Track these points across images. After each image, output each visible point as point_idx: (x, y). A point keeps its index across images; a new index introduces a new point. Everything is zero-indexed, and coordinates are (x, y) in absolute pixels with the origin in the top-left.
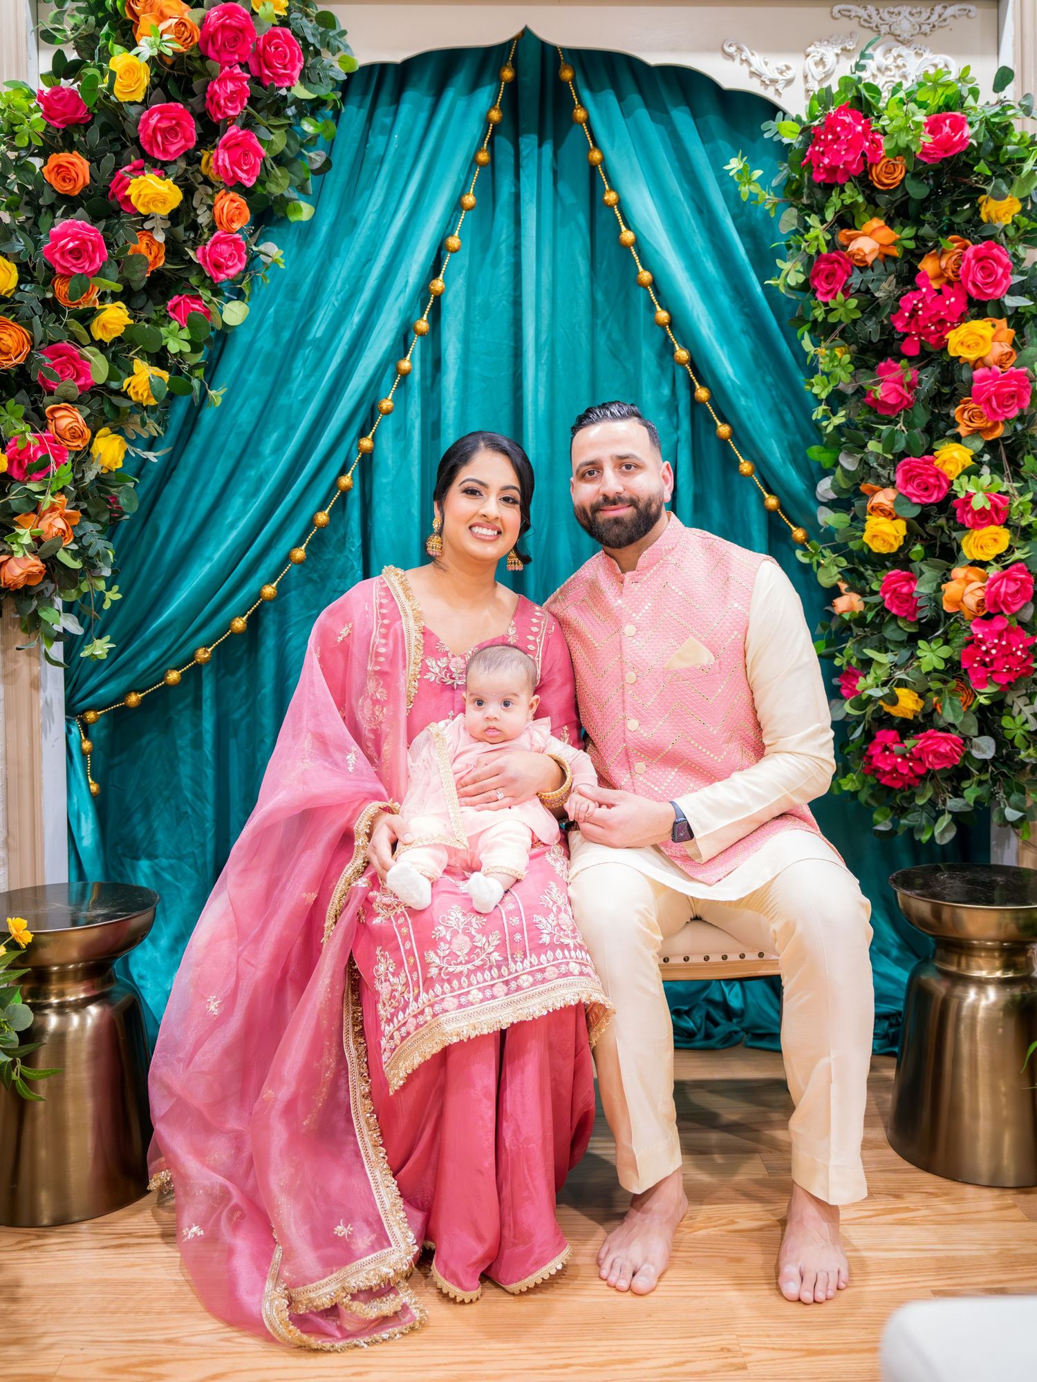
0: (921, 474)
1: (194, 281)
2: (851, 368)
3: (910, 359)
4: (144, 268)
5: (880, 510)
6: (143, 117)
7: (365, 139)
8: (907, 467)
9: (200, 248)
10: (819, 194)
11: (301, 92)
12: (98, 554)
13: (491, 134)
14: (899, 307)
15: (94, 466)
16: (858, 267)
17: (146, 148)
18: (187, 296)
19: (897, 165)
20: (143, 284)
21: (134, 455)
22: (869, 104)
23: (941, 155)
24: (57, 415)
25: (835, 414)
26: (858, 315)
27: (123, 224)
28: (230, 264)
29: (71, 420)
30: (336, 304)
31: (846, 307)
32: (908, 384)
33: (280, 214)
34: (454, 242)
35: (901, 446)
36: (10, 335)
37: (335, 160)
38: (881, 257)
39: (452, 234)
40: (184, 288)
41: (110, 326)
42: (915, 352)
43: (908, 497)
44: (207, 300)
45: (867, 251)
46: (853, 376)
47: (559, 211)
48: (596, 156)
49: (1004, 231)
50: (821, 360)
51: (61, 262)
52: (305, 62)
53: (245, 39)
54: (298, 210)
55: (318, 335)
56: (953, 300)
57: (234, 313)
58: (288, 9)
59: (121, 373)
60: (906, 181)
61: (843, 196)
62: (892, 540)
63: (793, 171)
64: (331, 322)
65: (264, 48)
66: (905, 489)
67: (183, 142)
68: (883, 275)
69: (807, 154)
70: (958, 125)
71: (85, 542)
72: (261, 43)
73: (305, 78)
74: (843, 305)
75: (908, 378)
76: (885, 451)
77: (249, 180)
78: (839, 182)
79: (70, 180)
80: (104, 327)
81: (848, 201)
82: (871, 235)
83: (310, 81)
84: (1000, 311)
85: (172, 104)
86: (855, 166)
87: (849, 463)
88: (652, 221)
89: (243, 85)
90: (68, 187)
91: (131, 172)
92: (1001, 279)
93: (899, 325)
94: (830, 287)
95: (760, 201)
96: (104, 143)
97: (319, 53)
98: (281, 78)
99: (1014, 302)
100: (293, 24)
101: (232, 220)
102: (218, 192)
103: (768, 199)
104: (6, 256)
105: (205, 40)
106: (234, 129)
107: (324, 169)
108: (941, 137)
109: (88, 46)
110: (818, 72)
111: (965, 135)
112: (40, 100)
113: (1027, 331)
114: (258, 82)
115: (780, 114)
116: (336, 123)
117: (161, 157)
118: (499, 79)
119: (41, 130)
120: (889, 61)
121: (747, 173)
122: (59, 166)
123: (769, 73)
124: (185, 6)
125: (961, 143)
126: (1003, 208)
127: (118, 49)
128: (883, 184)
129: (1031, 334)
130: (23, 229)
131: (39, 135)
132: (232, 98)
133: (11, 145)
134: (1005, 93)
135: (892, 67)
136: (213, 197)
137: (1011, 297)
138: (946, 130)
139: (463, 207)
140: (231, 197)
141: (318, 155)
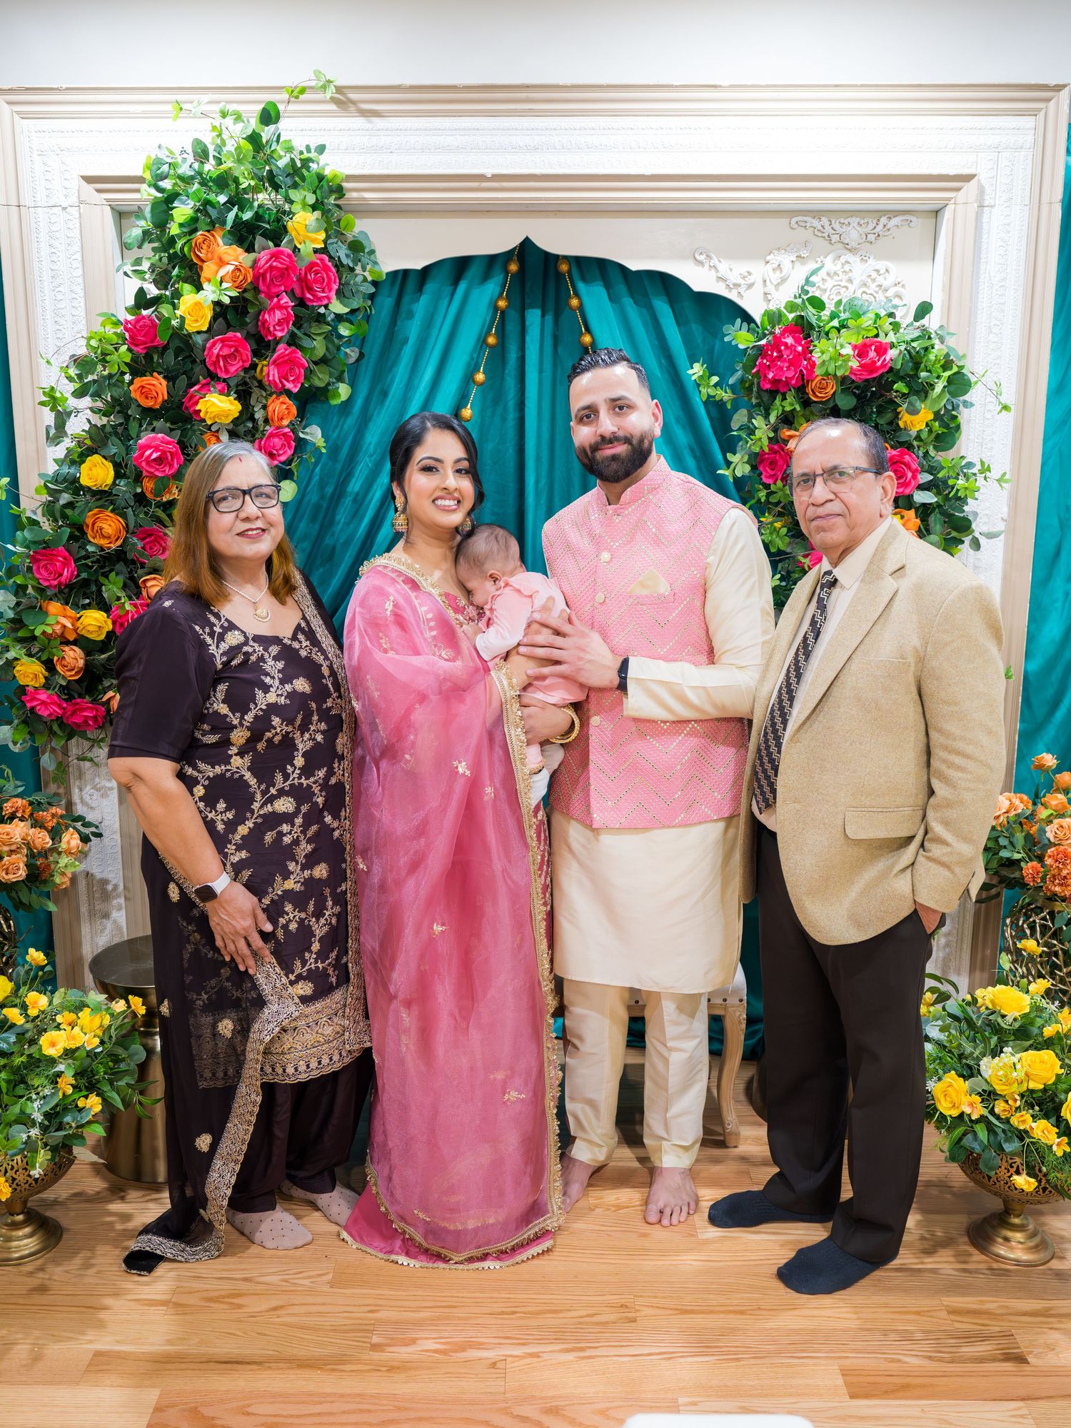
2: (787, 540)
6: (208, 345)
7: (394, 323)
9: (258, 441)
10: (766, 397)
11: (337, 307)
13: (500, 320)
17: (211, 368)
19: (828, 383)
22: (811, 326)
23: (866, 376)
24: (149, 584)
27: (195, 431)
28: (281, 452)
33: (322, 399)
34: (467, 412)
36: (110, 525)
37: (366, 352)
39: (465, 407)
47: (559, 370)
48: (587, 339)
49: (918, 438)
51: (147, 468)
52: (340, 280)
53: (289, 275)
54: (337, 395)
55: (357, 488)
58: (325, 242)
60: (836, 395)
61: (784, 403)
63: (746, 374)
64: (367, 478)
65: (306, 274)
67: (241, 364)
69: (757, 363)
70: (881, 350)
72: (303, 273)
73: (340, 294)
74: (782, 489)
77: (296, 386)
78: (782, 391)
79: (152, 398)
81: (788, 409)
83: (344, 296)
84: (910, 503)
85: (230, 334)
86: (794, 382)
89: (288, 312)
90: (149, 403)
91: (199, 390)
92: (909, 481)
94: (772, 473)
95: (717, 398)
96: (177, 363)
97: (352, 270)
98: (321, 299)
99: (922, 497)
100: (330, 248)
101: (282, 418)
102: (271, 395)
103: (725, 395)
104: (104, 457)
105: (256, 278)
106: (281, 346)
107: (358, 361)
108: (867, 360)
109: (162, 279)
110: (775, 277)
111: (888, 359)
112: (126, 329)
113: (932, 519)
114: (302, 303)
115: (739, 321)
116: (368, 322)
117: (224, 376)
118: (507, 272)
119: (128, 360)
120: (837, 267)
121: (706, 378)
122: (143, 387)
123: (734, 278)
124: (240, 250)
125: (883, 365)
126: (917, 420)
127: (187, 288)
128: (817, 397)
129: (935, 521)
130: (116, 434)
131: (126, 363)
132: (280, 323)
133: (105, 367)
134: (924, 321)
135: (840, 273)
136: (266, 398)
137: (920, 492)
138: (872, 354)
139: (474, 382)
140: (281, 400)
141: (352, 350)
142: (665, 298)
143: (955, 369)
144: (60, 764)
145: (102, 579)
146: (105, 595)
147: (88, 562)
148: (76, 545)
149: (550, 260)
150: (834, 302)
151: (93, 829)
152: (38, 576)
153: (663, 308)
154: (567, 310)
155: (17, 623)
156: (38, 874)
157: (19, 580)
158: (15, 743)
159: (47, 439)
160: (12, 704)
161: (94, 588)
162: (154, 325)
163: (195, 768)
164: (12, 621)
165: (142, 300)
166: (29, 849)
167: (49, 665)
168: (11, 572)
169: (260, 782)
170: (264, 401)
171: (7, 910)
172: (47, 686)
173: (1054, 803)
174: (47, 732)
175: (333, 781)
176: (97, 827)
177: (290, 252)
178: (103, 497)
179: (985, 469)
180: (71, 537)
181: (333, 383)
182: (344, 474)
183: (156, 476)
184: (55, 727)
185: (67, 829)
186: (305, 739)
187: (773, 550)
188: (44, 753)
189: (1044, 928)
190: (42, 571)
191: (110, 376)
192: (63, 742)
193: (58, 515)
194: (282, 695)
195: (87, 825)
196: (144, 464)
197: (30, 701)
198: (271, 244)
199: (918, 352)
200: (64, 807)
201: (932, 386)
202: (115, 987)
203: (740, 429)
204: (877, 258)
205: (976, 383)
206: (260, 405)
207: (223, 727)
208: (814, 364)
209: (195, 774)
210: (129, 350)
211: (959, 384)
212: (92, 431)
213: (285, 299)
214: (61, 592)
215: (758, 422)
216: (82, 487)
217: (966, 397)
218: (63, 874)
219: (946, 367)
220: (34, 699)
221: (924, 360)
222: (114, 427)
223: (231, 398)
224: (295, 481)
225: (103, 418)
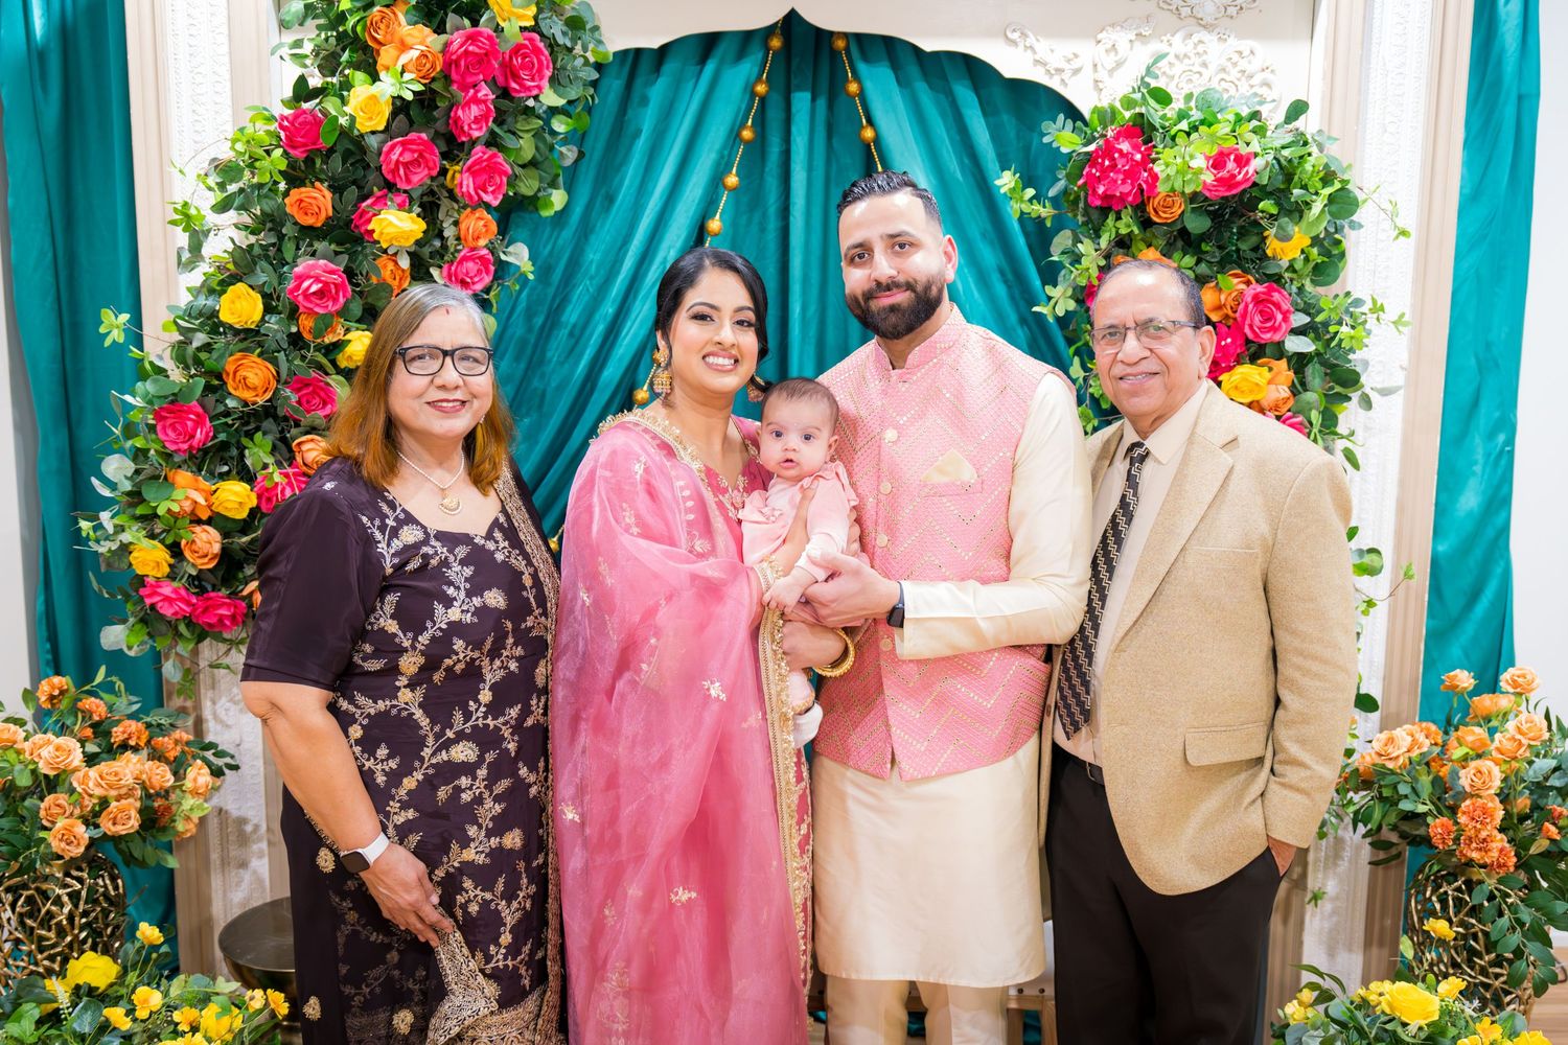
6: (385, 149)
9: (445, 266)
10: (1095, 215)
11: (550, 98)
13: (757, 107)
17: (389, 177)
19: (1176, 199)
22: (1153, 128)
23: (1223, 192)
24: (305, 447)
27: (366, 256)
28: (476, 279)
29: (318, 452)
30: (591, 290)
33: (531, 210)
34: (715, 224)
36: (256, 373)
37: (586, 151)
39: (713, 218)
41: (355, 358)
48: (869, 134)
49: (1291, 268)
51: (305, 304)
52: (554, 63)
53: (489, 61)
54: (549, 204)
55: (573, 319)
56: (1229, 340)
58: (536, 18)
60: (1185, 216)
61: (1120, 224)
63: (1070, 183)
64: (585, 308)
65: (511, 58)
67: (426, 172)
69: (1085, 172)
70: (1242, 161)
72: (507, 57)
73: (555, 81)
77: (496, 198)
78: (1115, 209)
79: (312, 214)
80: (350, 358)
81: (1124, 231)
83: (559, 84)
84: (1279, 352)
85: (413, 135)
86: (1130, 199)
89: (487, 106)
90: (309, 221)
91: (373, 204)
92: (1280, 325)
95: (1034, 215)
96: (346, 170)
97: (570, 50)
98: (529, 89)
99: (1297, 344)
100: (542, 24)
101: (478, 238)
102: (464, 208)
103: (1045, 211)
104: (251, 286)
105: (448, 64)
106: (478, 148)
107: (576, 162)
108: (1223, 174)
109: (329, 64)
110: (1109, 61)
111: (1251, 172)
112: (281, 127)
113: (1309, 370)
114: (505, 94)
115: (1061, 117)
116: (589, 115)
117: (402, 186)
118: (768, 49)
119: (283, 166)
120: (1189, 48)
121: (1019, 190)
122: (301, 201)
123: (1055, 61)
124: (427, 30)
125: (1246, 180)
126: (1288, 246)
127: (359, 77)
128: (1160, 217)
129: (1314, 374)
130: (267, 257)
131: (280, 172)
132: (477, 120)
133: (254, 174)
134: (1300, 123)
135: (1191, 55)
136: (459, 212)
137: (1294, 338)
138: (1231, 165)
139: (725, 187)
140: (477, 215)
141: (569, 150)
142: (967, 82)
143: (1337, 185)
144: (187, 672)
145: (245, 441)
146: (248, 462)
147: (229, 421)
148: (211, 398)
149: (822, 37)
150: (1183, 95)
151: (228, 760)
152: (161, 436)
153: (965, 95)
154: (843, 97)
155: (136, 497)
156: (155, 819)
157: (139, 443)
158: (130, 648)
159: (179, 264)
160: (127, 597)
161: (234, 452)
162: (318, 123)
163: (352, 701)
164: (129, 494)
165: (302, 92)
166: (144, 788)
167: (175, 550)
168: (130, 431)
169: (433, 723)
170: (456, 215)
171: (114, 866)
172: (172, 577)
173: (1470, 738)
174: (170, 634)
175: (530, 722)
176: (232, 757)
177: (491, 32)
178: (249, 337)
179: (1378, 309)
180: (208, 388)
181: (545, 190)
182: (558, 301)
183: (317, 313)
184: (182, 628)
185: (194, 757)
186: (495, 667)
188: (167, 659)
189: (1459, 903)
190: (170, 432)
191: (260, 186)
192: (191, 646)
193: (190, 362)
194: (468, 611)
195: (220, 754)
197: (150, 596)
198: (467, 22)
199: (1290, 161)
200: (191, 729)
201: (1308, 204)
202: (250, 970)
203: (1063, 253)
204: (1240, 36)
205: (1365, 201)
206: (451, 221)
207: (389, 649)
208: (1155, 177)
209: (352, 709)
210: (286, 154)
211: (1343, 204)
212: (236, 254)
213: (485, 91)
214: (190, 459)
215: (1086, 247)
216: (222, 324)
217: (1354, 218)
218: (188, 819)
219: (1327, 180)
220: (155, 593)
221: (1298, 172)
222: (265, 248)
223: (414, 215)
224: (494, 315)
225: (250, 237)
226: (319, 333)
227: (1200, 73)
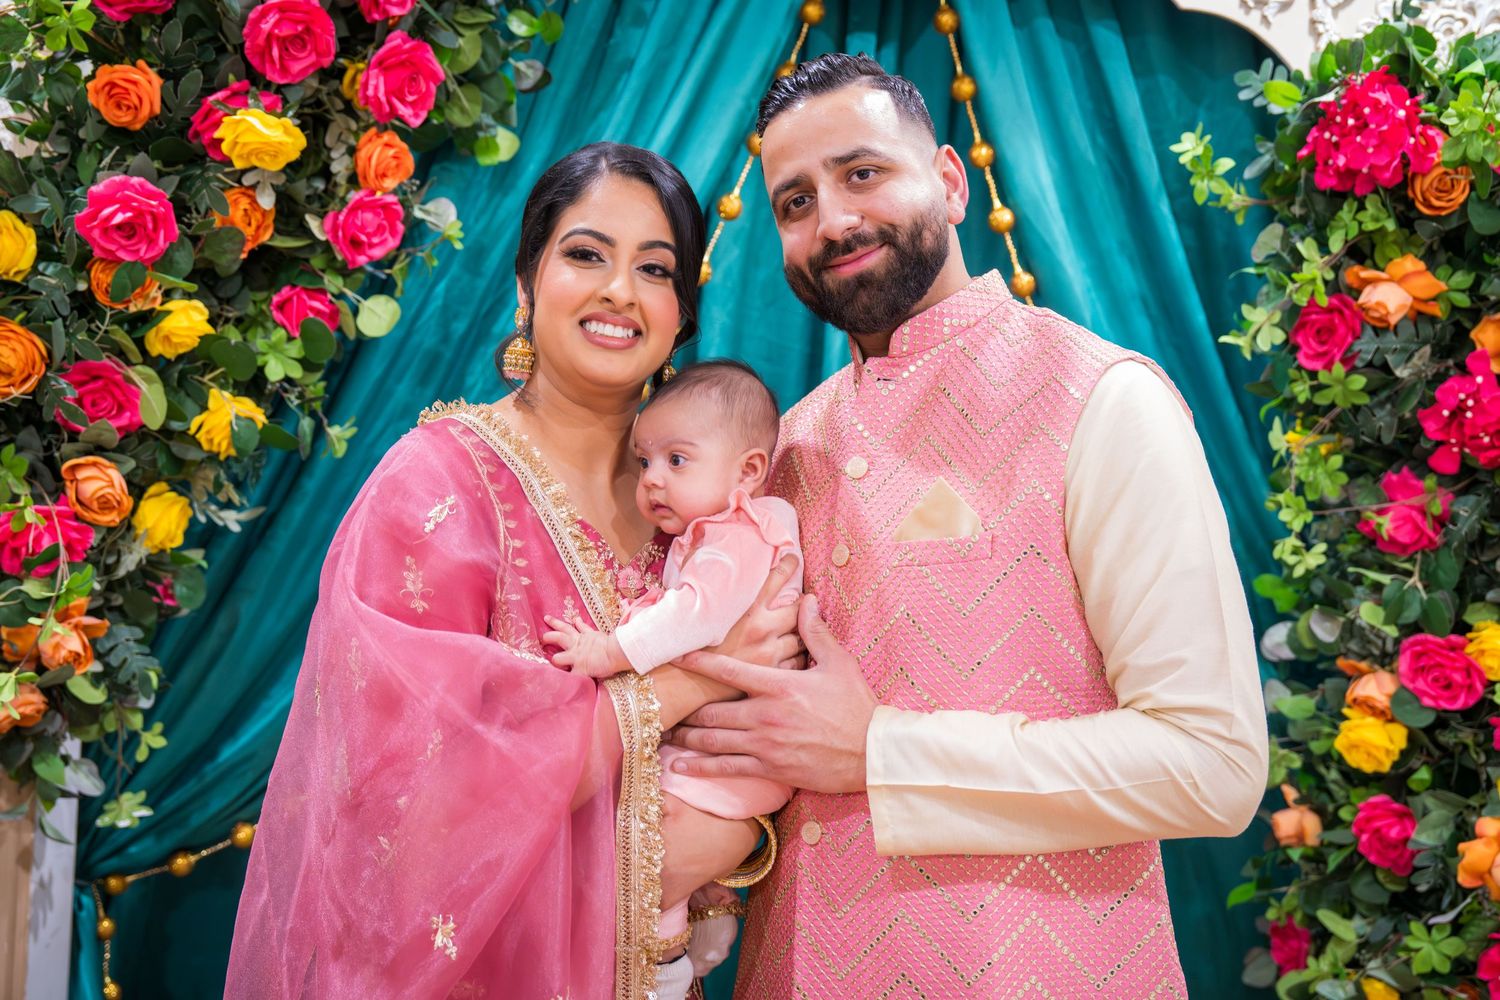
0: (1439, 665)
1: (317, 262)
2: (1343, 478)
3: (1441, 476)
4: (237, 247)
5: (1368, 707)
6: (252, 15)
7: (608, 30)
8: (1418, 648)
9: (331, 214)
10: (1320, 204)
12: (134, 676)
13: (805, 38)
14: (1433, 400)
15: (135, 546)
16: (1375, 329)
17: (255, 62)
18: (305, 290)
19: (1458, 181)
20: (236, 267)
21: (202, 519)
22: (1419, 70)
24: (81, 474)
25: (1309, 547)
26: (1364, 400)
27: (207, 181)
28: (375, 240)
29: (103, 484)
31: (1346, 386)
32: (1436, 519)
33: (464, 151)
34: (731, 203)
35: (1412, 614)
36: (14, 350)
37: (555, 72)
38: (1413, 313)
39: (729, 192)
40: (302, 272)
41: (175, 340)
42: (1453, 468)
43: (1418, 695)
44: (335, 290)
45: (1392, 306)
46: (1345, 488)
48: (965, 87)
50: (1296, 460)
51: (102, 243)
54: (491, 146)
57: (377, 317)
59: (190, 405)
60: (1470, 208)
61: (1361, 216)
62: (1381, 756)
63: (1280, 159)
66: (1413, 681)
67: (313, 58)
68: (1412, 342)
69: (1309, 139)
71: (114, 661)
74: (1342, 382)
75: (1436, 508)
76: (1387, 622)
77: (416, 115)
78: (1358, 192)
79: (129, 108)
80: (167, 339)
81: (1370, 226)
82: (1401, 281)
86: (1388, 174)
87: (1323, 630)
88: (1045, 198)
90: (122, 118)
91: (226, 100)
93: (1430, 427)
94: (1321, 349)
95: (1223, 202)
96: (187, 49)
101: (384, 175)
102: (366, 129)
103: (1236, 199)
104: (22, 217)
106: (392, 35)
107: (538, 87)
115: (1269, 63)
116: (563, 14)
117: (275, 78)
119: (87, 27)
121: (1208, 160)
122: (113, 85)
128: (1430, 206)
130: (50, 174)
131: (84, 37)
133: (41, 43)
136: (356, 134)
139: (751, 151)
140: (386, 137)
141: (530, 67)
142: (1115, 24)
150: (1452, 39)
153: (1109, 41)
170: (352, 140)
178: (7, 294)
181: (489, 127)
183: (120, 261)
187: (1312, 497)
191: (52, 61)
196: (96, 234)
203: (1267, 262)
206: (343, 149)
208: (1432, 146)
210: (91, 9)
222: (48, 161)
223: (288, 121)
224: (397, 300)
225: (26, 140)
226: (120, 294)
227: (1465, 22)
